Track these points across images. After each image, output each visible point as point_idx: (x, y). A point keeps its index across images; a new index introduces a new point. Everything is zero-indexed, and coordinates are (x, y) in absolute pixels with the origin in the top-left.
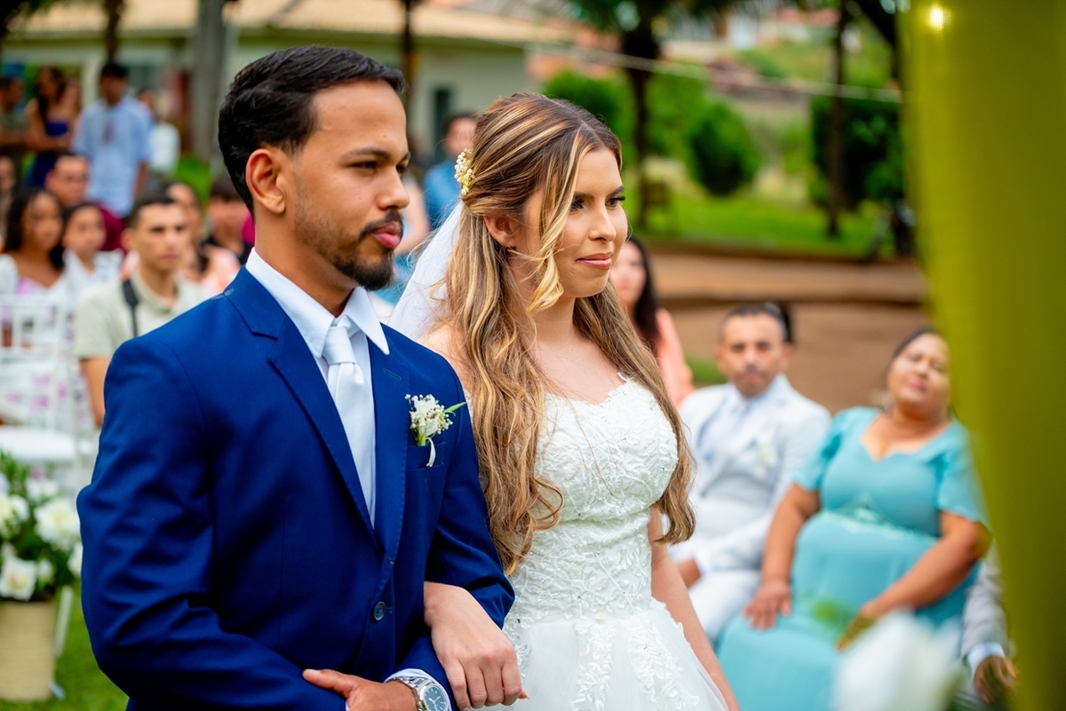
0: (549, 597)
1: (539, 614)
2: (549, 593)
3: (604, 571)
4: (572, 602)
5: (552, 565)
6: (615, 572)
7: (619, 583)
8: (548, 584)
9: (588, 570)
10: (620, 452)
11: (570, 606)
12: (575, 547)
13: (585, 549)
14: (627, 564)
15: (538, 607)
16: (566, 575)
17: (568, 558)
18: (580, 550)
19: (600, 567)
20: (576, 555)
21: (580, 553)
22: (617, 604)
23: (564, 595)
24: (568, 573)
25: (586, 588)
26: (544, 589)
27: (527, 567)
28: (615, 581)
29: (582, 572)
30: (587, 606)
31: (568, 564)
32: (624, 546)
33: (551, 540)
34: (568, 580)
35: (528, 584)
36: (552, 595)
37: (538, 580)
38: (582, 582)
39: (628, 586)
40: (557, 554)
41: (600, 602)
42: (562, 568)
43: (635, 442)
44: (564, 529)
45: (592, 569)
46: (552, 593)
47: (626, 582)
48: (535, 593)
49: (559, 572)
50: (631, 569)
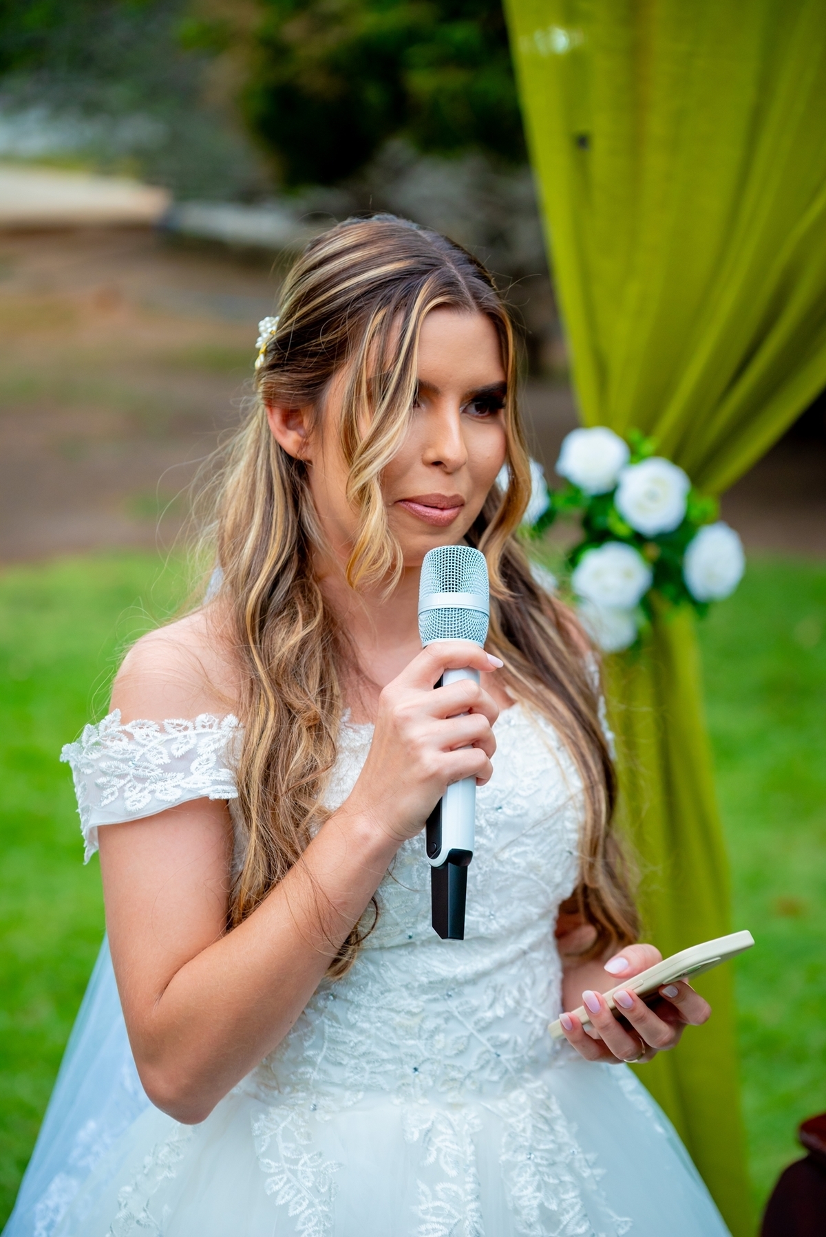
0: (363, 1069)
1: (348, 1098)
2: (364, 1064)
3: (461, 1023)
4: (403, 1076)
5: (367, 1019)
6: (482, 1024)
7: (489, 1040)
8: (362, 1049)
9: (430, 1025)
10: (488, 831)
11: (400, 1083)
12: (407, 987)
13: (424, 989)
14: (506, 1006)
15: (343, 1085)
16: (392, 1035)
17: (394, 1006)
18: (416, 992)
19: (454, 1017)
20: (409, 1000)
21: (415, 997)
22: (486, 1074)
23: (390, 1067)
24: (394, 1029)
25: (427, 1055)
26: (354, 1057)
27: (326, 1021)
28: (483, 1038)
29: (421, 1028)
30: (431, 1083)
31: (393, 1015)
32: (500, 978)
33: (366, 976)
34: (395, 1042)
35: (328, 1048)
36: (367, 1067)
37: (345, 1043)
38: (420, 1044)
39: (507, 1042)
40: (377, 1000)
41: (454, 1074)
42: (384, 1023)
43: (519, 812)
44: (387, 957)
45: (440, 1021)
46: (368, 1062)
47: (505, 1036)
48: (341, 1064)
49: (378, 1029)
50: (514, 1013)
